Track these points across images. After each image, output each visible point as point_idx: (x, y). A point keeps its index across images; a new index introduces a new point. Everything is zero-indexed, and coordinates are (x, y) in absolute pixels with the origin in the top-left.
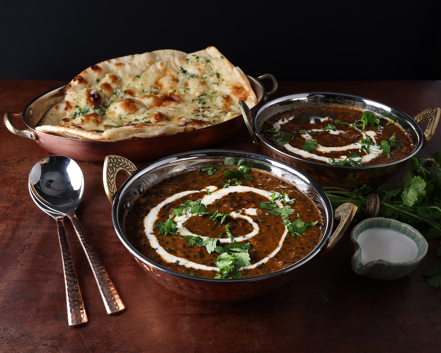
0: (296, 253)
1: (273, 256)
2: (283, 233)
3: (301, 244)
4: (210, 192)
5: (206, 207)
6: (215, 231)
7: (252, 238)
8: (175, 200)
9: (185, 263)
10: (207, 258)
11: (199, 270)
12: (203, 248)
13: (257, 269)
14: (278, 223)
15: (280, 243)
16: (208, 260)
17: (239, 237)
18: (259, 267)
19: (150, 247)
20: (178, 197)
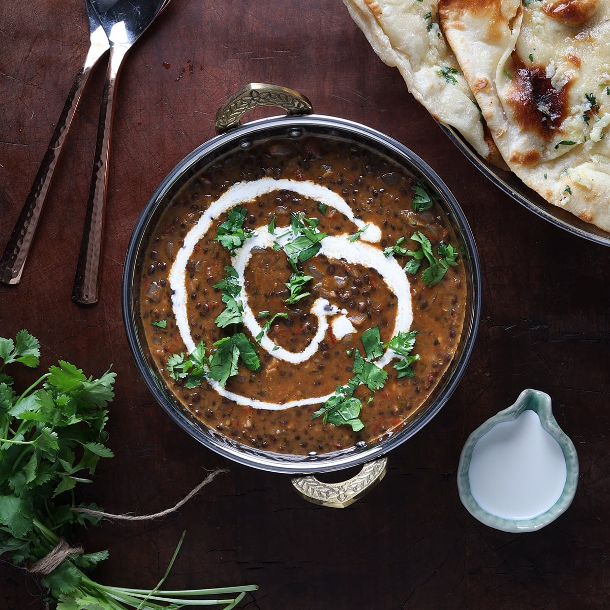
0: (281, 433)
1: (257, 408)
2: (315, 397)
3: (306, 432)
4: (359, 236)
5: (317, 254)
6: (266, 301)
7: (279, 360)
8: (309, 197)
9: (178, 303)
10: (206, 324)
11: (177, 328)
12: (223, 306)
13: (221, 400)
14: (337, 379)
15: (291, 402)
16: (202, 327)
17: (273, 341)
18: (225, 401)
19: (183, 235)
20: (317, 198)
